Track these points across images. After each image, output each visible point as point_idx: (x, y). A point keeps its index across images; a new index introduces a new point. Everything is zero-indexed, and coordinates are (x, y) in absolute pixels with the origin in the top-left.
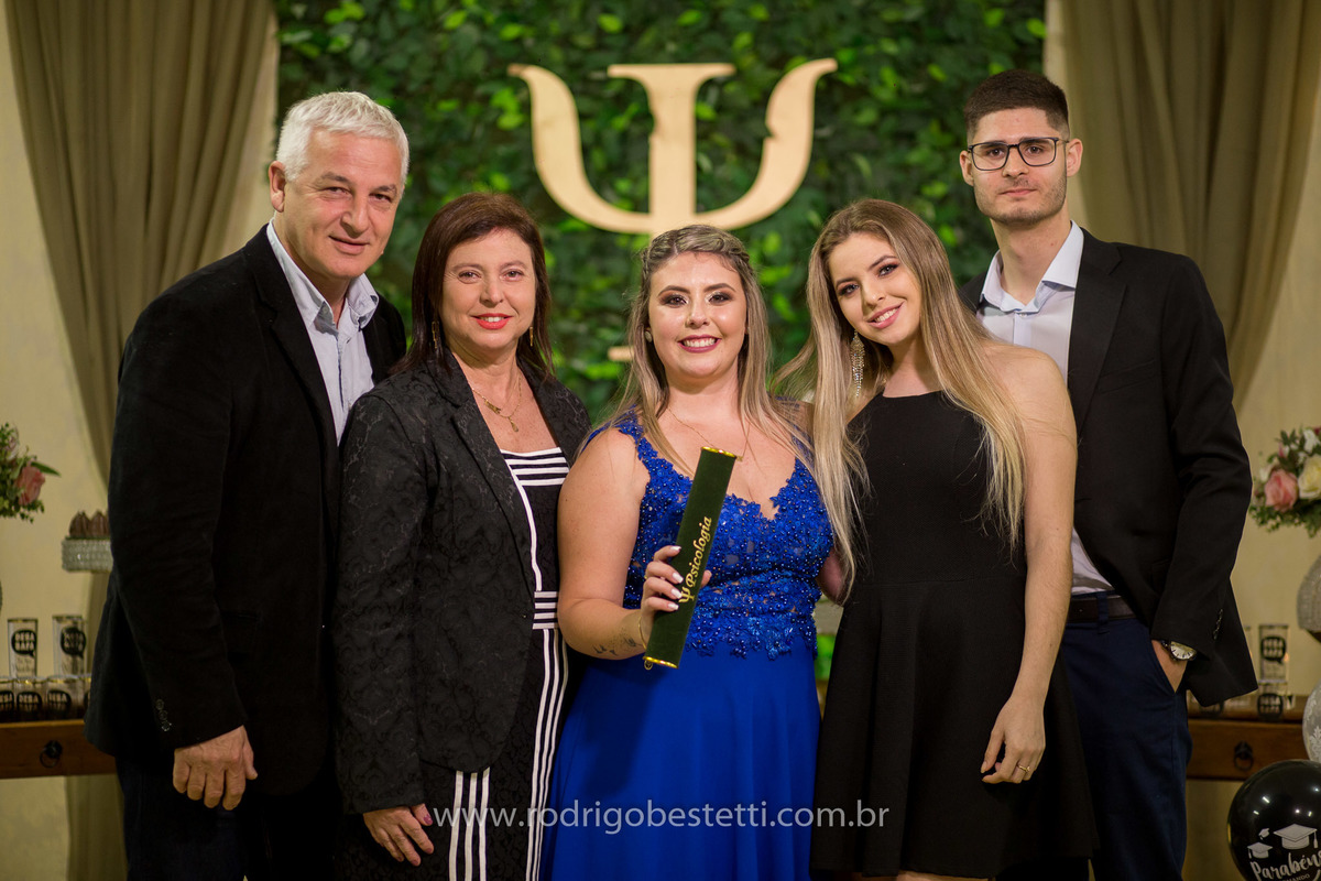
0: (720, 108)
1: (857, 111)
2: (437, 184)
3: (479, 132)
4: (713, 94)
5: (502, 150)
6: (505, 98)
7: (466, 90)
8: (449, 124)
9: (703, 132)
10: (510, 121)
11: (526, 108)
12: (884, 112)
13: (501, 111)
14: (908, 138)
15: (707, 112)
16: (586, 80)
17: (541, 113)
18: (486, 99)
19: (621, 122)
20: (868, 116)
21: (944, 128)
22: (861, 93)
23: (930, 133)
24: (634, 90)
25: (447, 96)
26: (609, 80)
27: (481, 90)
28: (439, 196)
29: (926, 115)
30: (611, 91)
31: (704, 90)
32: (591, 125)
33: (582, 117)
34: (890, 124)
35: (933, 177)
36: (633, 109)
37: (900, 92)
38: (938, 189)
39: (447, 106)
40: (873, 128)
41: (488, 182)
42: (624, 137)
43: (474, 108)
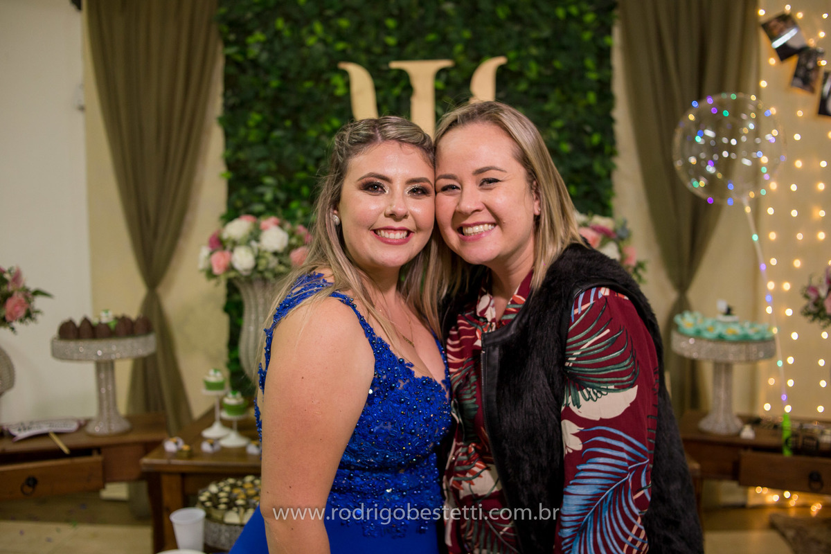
0: (447, 83)
1: (517, 84)
2: (304, 124)
3: (325, 98)
4: (444, 76)
5: (337, 106)
6: (337, 80)
7: (317, 76)
8: (309, 94)
9: (439, 96)
10: (340, 91)
11: (348, 85)
12: (532, 84)
13: (335, 87)
14: (544, 98)
15: (441, 85)
16: (379, 71)
17: (355, 87)
18: (328, 81)
19: (397, 91)
20: (523, 86)
21: (563, 92)
22: (519, 75)
23: (556, 95)
24: (403, 75)
25: (309, 79)
26: (390, 70)
27: (325, 76)
28: (304, 131)
29: (553, 86)
30: (392, 75)
31: (439, 74)
32: (382, 93)
33: (377, 89)
34: (534, 91)
35: (556, 118)
36: (403, 83)
37: (540, 74)
38: (559, 124)
39: (308, 85)
40: (526, 93)
41: (329, 122)
42: (398, 99)
43: (322, 86)
